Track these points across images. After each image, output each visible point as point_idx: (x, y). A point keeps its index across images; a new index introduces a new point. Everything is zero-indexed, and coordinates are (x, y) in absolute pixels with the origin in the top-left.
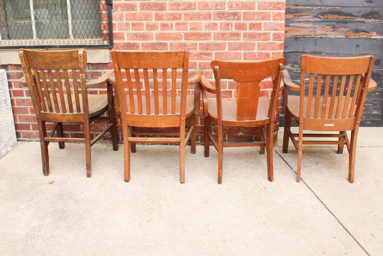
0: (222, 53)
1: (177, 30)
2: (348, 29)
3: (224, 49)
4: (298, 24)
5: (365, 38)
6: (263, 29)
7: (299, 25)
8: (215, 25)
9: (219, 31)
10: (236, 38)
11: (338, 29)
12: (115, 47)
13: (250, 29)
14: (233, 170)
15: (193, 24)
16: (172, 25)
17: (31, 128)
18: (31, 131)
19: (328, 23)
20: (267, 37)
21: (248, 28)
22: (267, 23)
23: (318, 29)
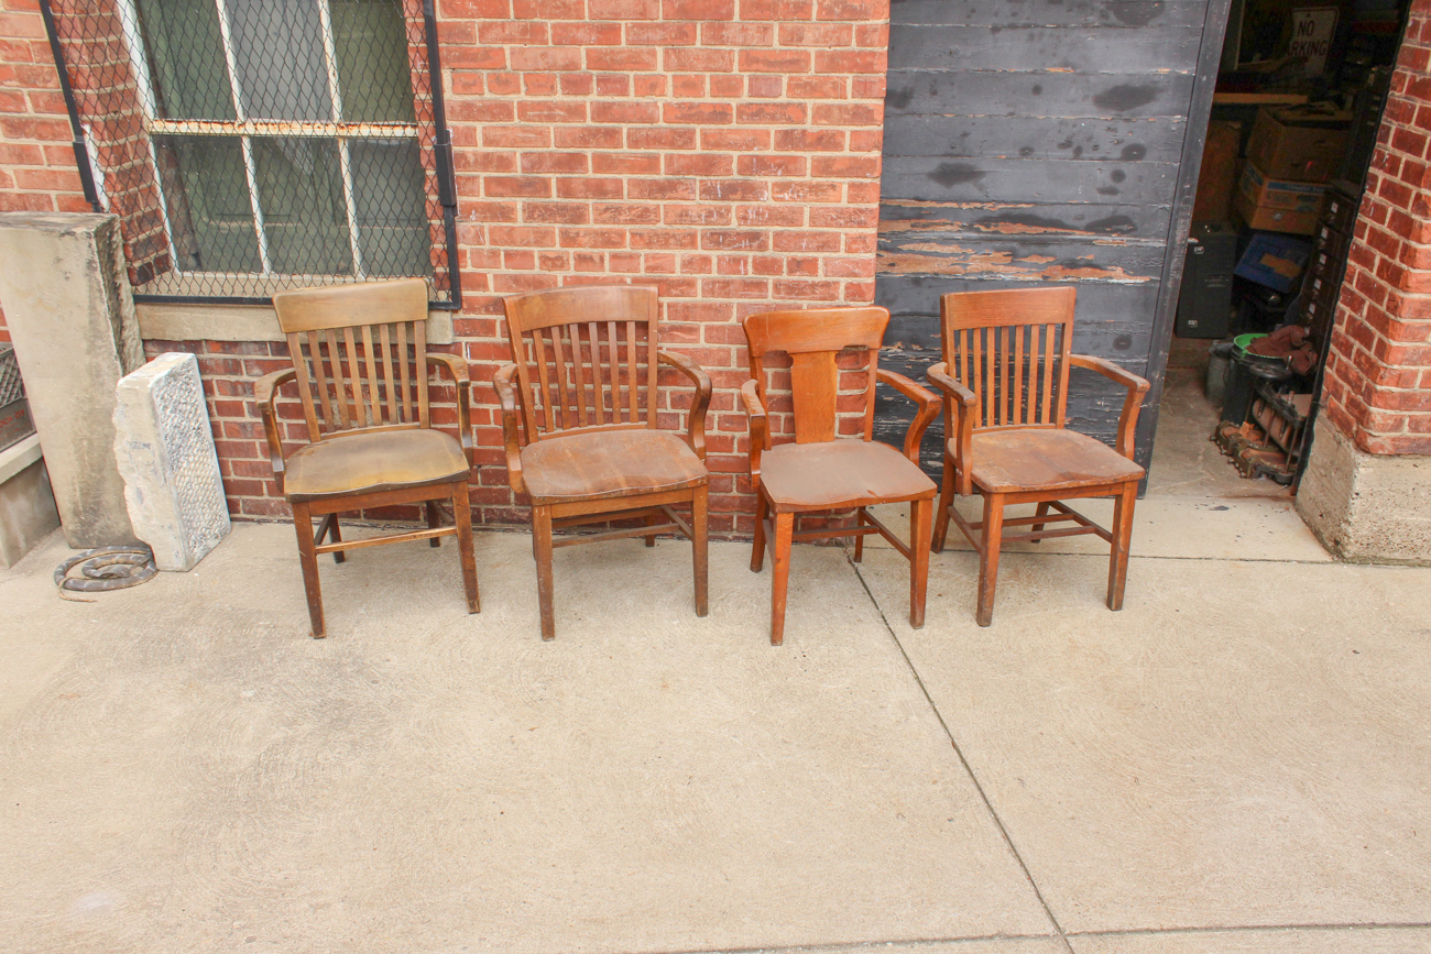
0: (723, 327)
1: (614, 269)
2: (1051, 259)
3: (727, 318)
4: (922, 245)
5: (1094, 283)
6: (820, 272)
7: (925, 247)
8: (706, 260)
9: (714, 275)
10: (756, 293)
11: (1023, 260)
12: (465, 306)
13: (791, 272)
14: (739, 607)
15: (653, 258)
16: (602, 259)
17: (265, 490)
18: (266, 497)
19: (998, 244)
20: (831, 292)
21: (785, 269)
22: (832, 259)
23: (974, 260)
